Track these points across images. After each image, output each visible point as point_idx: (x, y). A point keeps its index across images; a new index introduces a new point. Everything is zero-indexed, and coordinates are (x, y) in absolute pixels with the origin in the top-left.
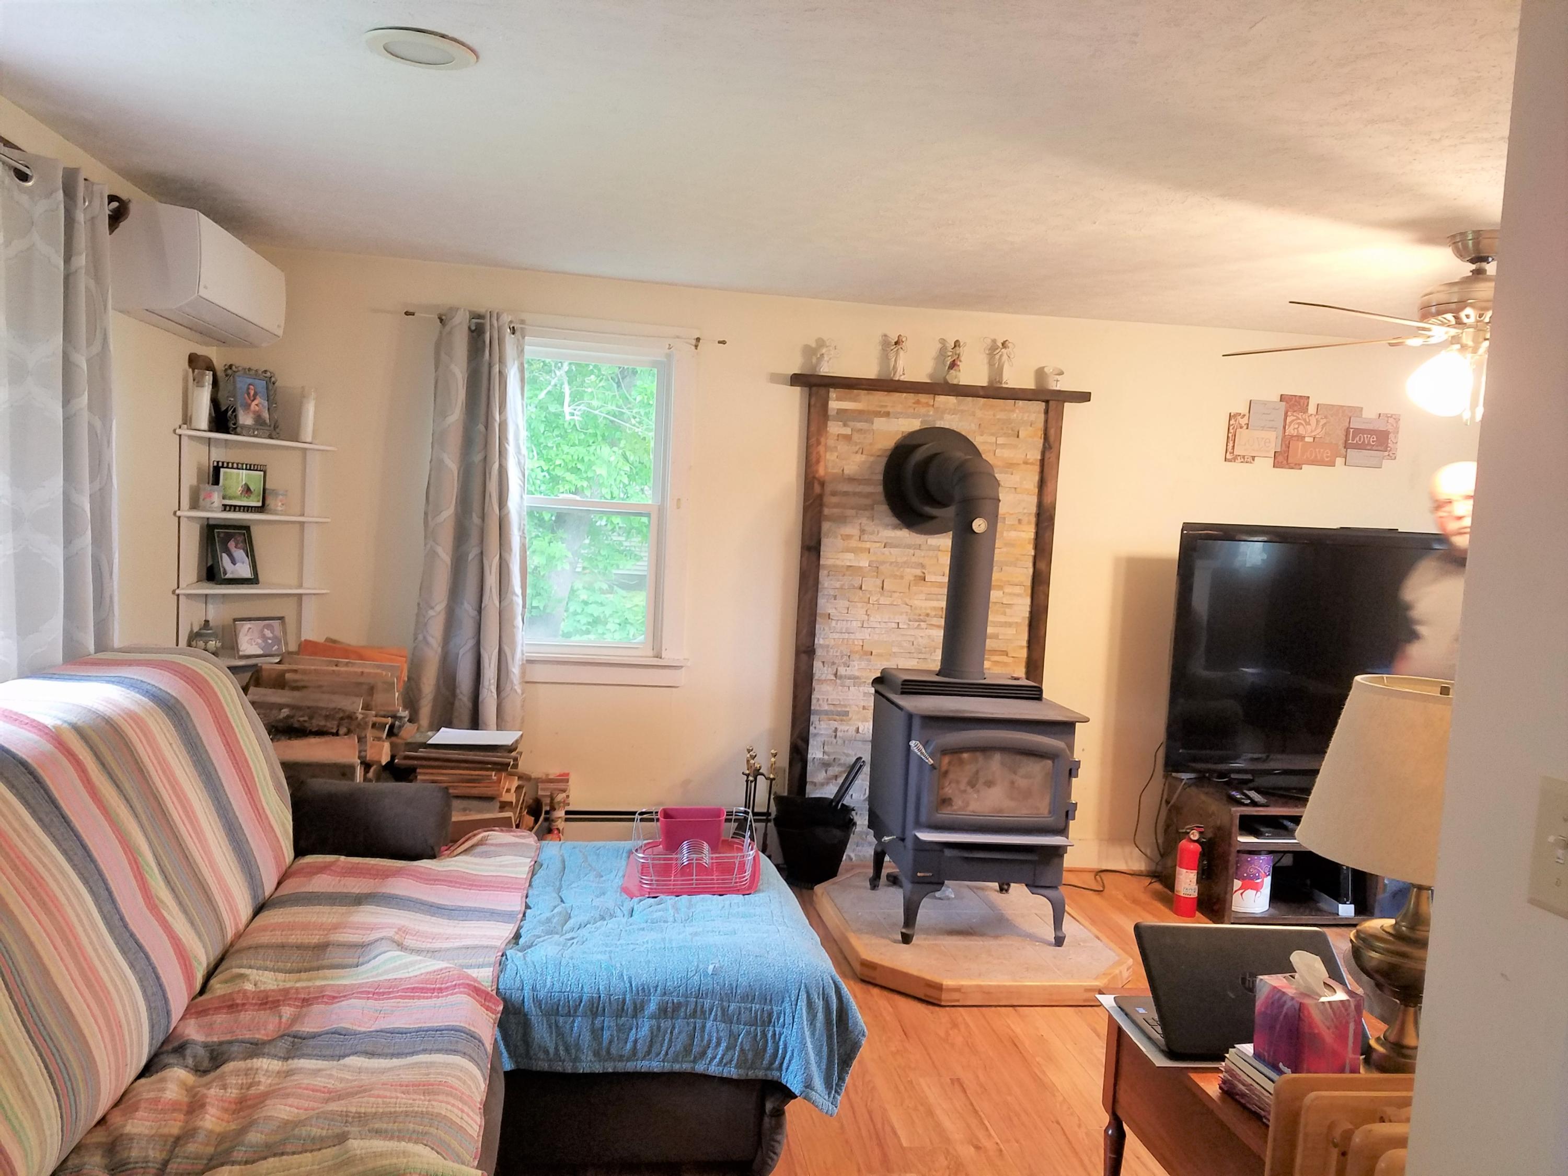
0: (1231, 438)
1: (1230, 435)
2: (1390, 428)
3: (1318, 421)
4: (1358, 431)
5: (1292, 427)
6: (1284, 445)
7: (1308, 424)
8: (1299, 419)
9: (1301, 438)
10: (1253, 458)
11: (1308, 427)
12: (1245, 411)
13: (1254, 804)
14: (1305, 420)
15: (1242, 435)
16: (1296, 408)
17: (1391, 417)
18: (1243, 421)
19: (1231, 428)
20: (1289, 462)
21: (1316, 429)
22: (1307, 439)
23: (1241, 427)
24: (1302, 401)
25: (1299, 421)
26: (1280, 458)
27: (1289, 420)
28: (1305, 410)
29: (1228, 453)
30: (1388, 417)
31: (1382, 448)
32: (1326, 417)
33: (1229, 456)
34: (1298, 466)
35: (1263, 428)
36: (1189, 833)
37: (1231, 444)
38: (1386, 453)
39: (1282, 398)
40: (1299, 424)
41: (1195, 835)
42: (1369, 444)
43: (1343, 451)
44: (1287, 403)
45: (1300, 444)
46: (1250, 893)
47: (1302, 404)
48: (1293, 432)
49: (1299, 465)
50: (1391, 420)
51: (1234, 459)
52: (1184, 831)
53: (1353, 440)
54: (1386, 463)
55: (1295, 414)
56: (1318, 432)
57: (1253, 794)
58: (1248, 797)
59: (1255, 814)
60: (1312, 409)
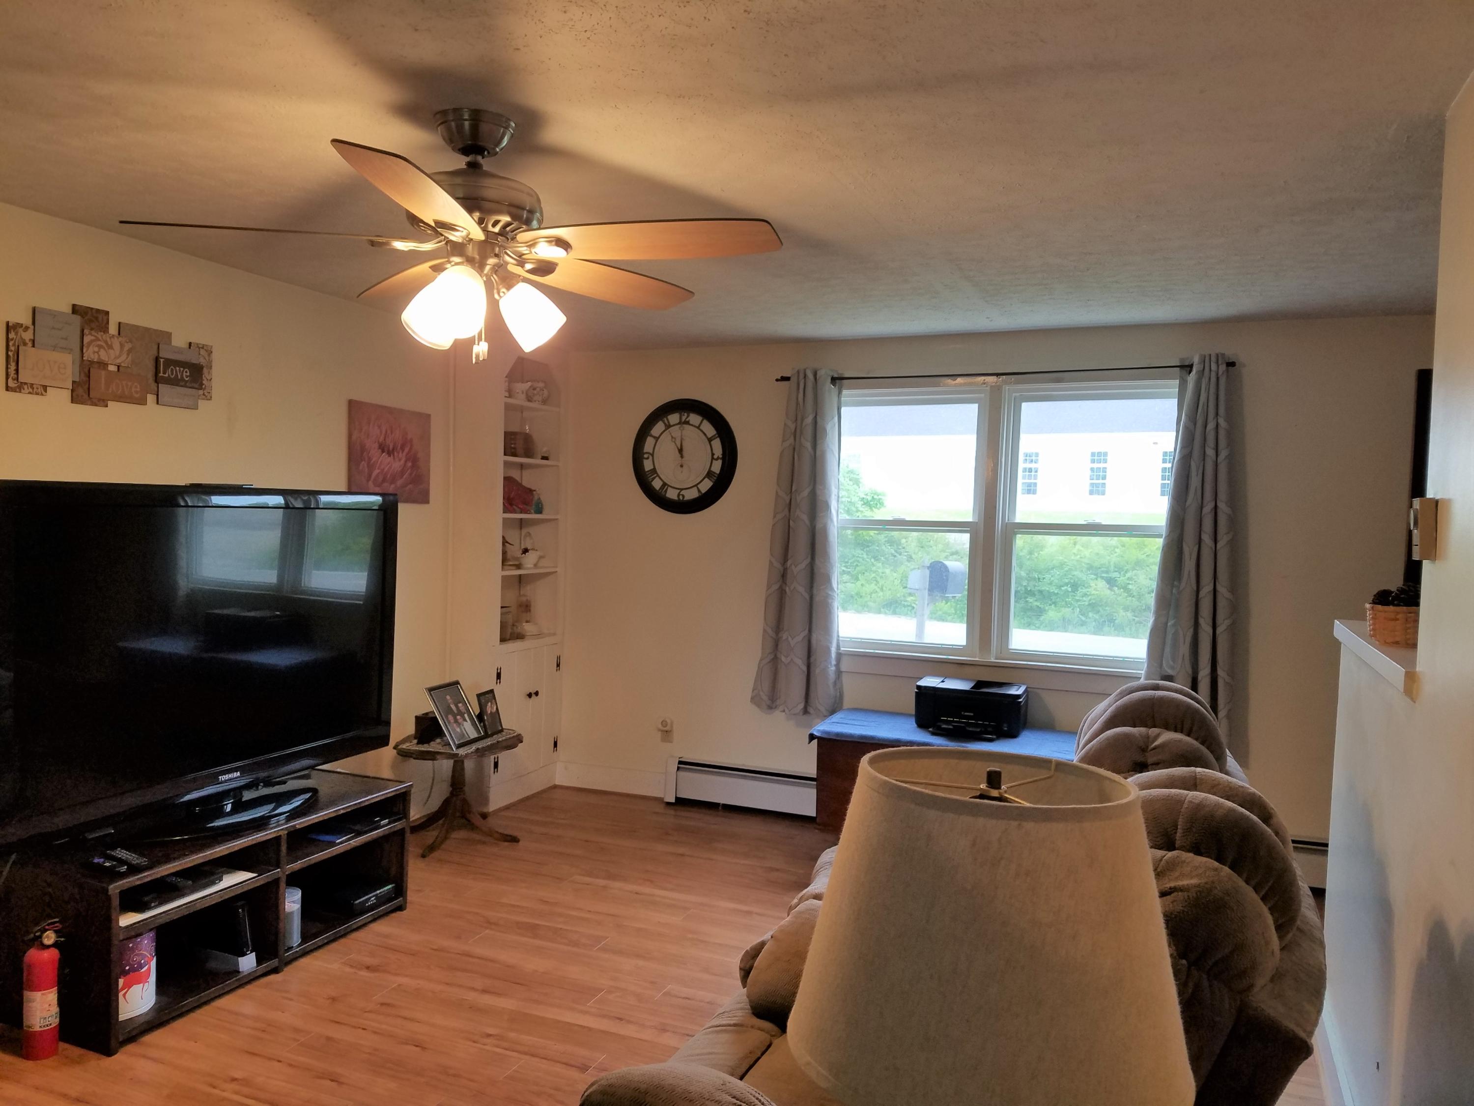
0: (13, 359)
1: (10, 354)
2: (202, 361)
3: (122, 346)
4: (169, 362)
5: (91, 349)
6: (83, 375)
7: (110, 347)
8: (99, 340)
9: (103, 365)
10: (45, 388)
11: (111, 351)
12: (26, 320)
13: (134, 870)
14: (106, 342)
15: (29, 355)
16: (93, 325)
17: (203, 348)
18: (28, 336)
19: (11, 343)
20: (91, 396)
21: (120, 356)
22: (112, 368)
23: (25, 344)
24: (100, 317)
25: (99, 343)
26: (80, 391)
27: (87, 339)
28: (105, 328)
29: (10, 380)
30: (200, 347)
31: (196, 386)
32: (131, 341)
33: (11, 384)
34: (102, 402)
35: (55, 348)
36: (40, 937)
37: (13, 367)
38: (201, 392)
39: (75, 309)
40: (100, 347)
41: (50, 938)
42: (182, 379)
43: (154, 386)
44: (83, 317)
45: (103, 373)
46: (136, 989)
47: (100, 319)
48: (92, 356)
49: (103, 400)
50: (202, 352)
51: (19, 389)
52: (32, 936)
53: (164, 373)
54: (201, 403)
55: (93, 333)
56: (124, 360)
57: (121, 853)
58: (122, 862)
59: (138, 883)
60: (113, 329)
